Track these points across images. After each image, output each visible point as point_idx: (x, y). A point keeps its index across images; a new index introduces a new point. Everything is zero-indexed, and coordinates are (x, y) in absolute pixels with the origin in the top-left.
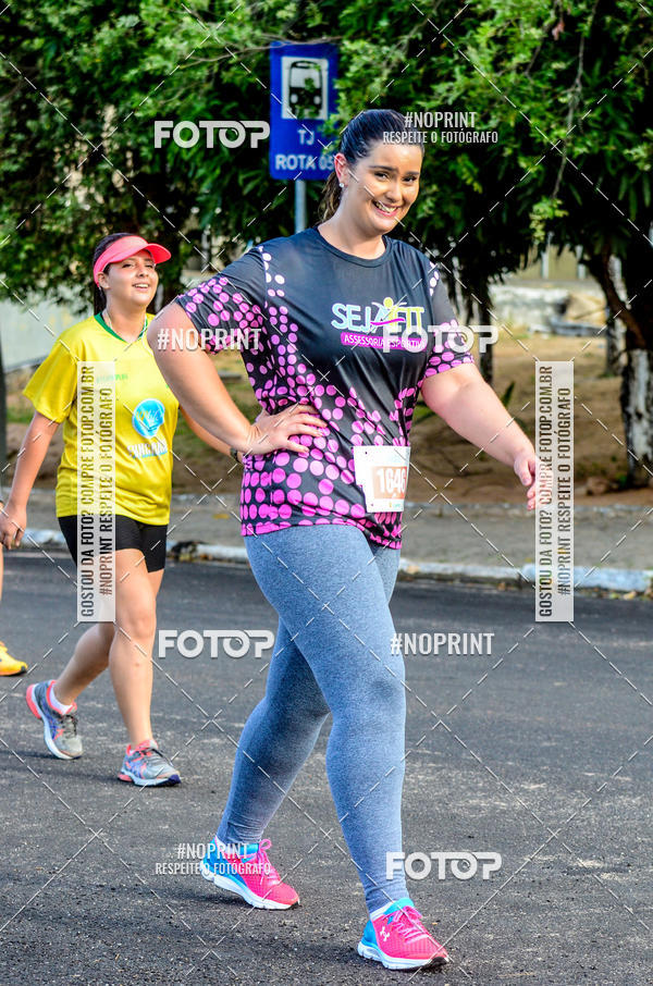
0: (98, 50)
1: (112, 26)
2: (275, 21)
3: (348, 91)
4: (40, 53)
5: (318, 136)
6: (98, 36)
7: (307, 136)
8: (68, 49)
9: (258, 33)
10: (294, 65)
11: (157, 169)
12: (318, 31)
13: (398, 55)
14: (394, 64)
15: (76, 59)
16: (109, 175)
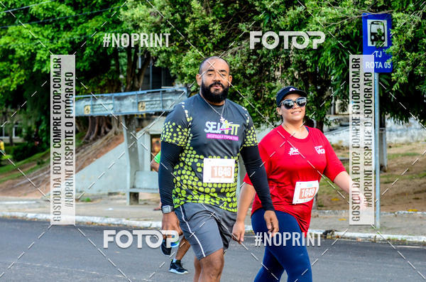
0: (288, 19)
1: (294, 9)
2: (365, 6)
3: (396, 35)
4: (262, 21)
5: (383, 53)
6: (288, 13)
7: (379, 54)
8: (274, 18)
9: (356, 10)
10: (372, 23)
11: (313, 70)
12: (383, 8)
13: (418, 19)
14: (416, 22)
15: (278, 23)
16: (293, 72)
